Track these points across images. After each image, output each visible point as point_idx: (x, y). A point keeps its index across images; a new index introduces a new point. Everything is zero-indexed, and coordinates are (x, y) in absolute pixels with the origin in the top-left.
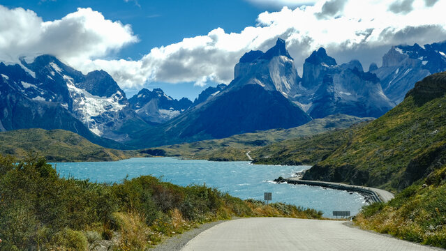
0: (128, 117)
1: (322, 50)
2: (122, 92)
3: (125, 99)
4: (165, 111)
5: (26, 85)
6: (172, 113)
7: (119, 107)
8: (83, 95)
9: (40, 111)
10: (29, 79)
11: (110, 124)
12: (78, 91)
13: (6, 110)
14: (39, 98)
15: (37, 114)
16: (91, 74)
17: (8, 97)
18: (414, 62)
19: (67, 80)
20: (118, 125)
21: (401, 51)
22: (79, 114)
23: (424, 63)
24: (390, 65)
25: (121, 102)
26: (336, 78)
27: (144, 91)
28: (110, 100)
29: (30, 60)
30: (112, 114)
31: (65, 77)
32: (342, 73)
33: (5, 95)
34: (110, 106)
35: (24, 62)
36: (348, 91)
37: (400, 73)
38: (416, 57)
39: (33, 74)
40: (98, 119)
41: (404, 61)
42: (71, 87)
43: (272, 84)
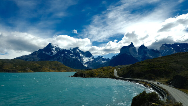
0: (94, 62)
1: (143, 45)
2: (93, 56)
3: (94, 58)
4: (104, 61)
5: (71, 54)
6: (105, 62)
7: (92, 60)
8: (84, 57)
9: (72, 60)
10: (72, 53)
11: (90, 64)
12: (83, 56)
13: (64, 60)
14: (73, 57)
15: (71, 61)
16: (86, 52)
17: (65, 57)
18: (169, 48)
19: (80, 54)
20: (91, 64)
21: (165, 46)
22: (83, 61)
23: (173, 49)
24: (162, 49)
25: (92, 59)
26: (148, 52)
27: (99, 57)
28: (90, 58)
29: (72, 49)
30: (90, 61)
31: (80, 53)
32: (149, 51)
33: (64, 56)
34: (90, 60)
35: (71, 49)
36: (151, 56)
37: (165, 52)
38: (170, 47)
39: (73, 52)
40: (87, 63)
41: (166, 48)
42: (81, 55)
43: (130, 54)
